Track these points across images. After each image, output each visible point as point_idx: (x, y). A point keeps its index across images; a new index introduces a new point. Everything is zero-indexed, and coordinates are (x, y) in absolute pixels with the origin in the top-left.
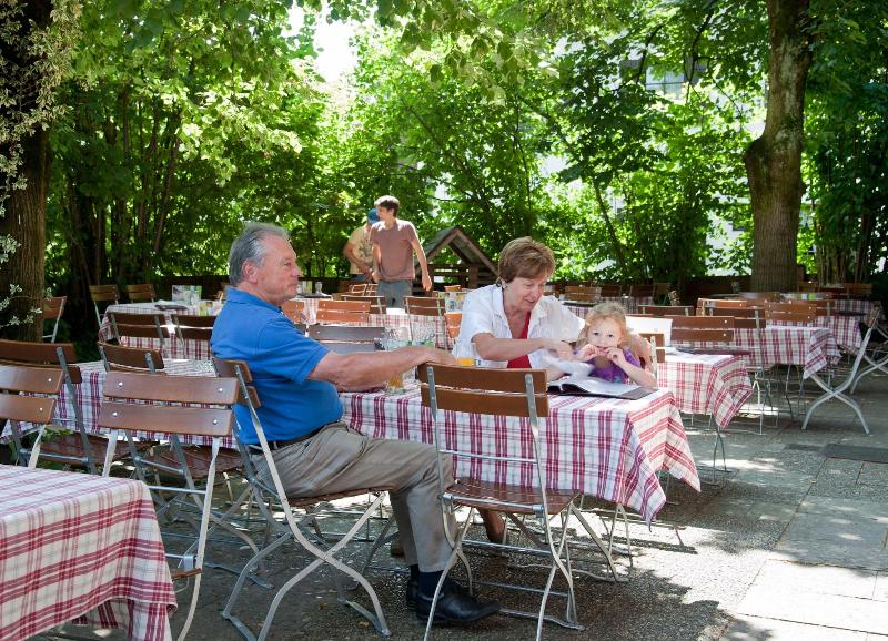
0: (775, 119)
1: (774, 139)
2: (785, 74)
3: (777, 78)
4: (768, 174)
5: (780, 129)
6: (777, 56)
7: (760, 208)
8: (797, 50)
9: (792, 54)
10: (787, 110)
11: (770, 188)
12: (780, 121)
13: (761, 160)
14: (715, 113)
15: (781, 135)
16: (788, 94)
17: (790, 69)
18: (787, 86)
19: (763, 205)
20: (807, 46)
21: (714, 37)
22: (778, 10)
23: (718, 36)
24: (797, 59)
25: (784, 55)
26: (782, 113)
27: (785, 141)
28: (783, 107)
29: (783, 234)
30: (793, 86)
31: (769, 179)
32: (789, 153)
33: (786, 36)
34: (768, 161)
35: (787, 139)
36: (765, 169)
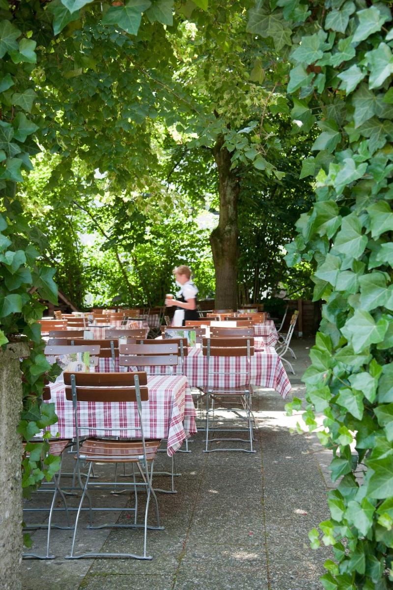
0: (224, 219)
1: (224, 229)
2: (228, 197)
3: (224, 198)
4: (222, 248)
5: (227, 225)
6: (224, 186)
7: (219, 265)
8: (233, 184)
9: (231, 186)
10: (230, 215)
11: (223, 255)
12: (226, 220)
13: (218, 240)
14: (179, 212)
15: (227, 228)
16: (230, 207)
17: (230, 194)
18: (229, 203)
19: (220, 264)
20: (238, 183)
21: (179, 171)
22: (222, 163)
23: (181, 170)
24: (234, 189)
25: (227, 187)
26: (228, 216)
27: (230, 231)
28: (228, 213)
29: (230, 279)
30: (232, 203)
31: (223, 251)
32: (232, 237)
33: (228, 177)
34: (222, 241)
35: (230, 230)
36: (220, 245)
